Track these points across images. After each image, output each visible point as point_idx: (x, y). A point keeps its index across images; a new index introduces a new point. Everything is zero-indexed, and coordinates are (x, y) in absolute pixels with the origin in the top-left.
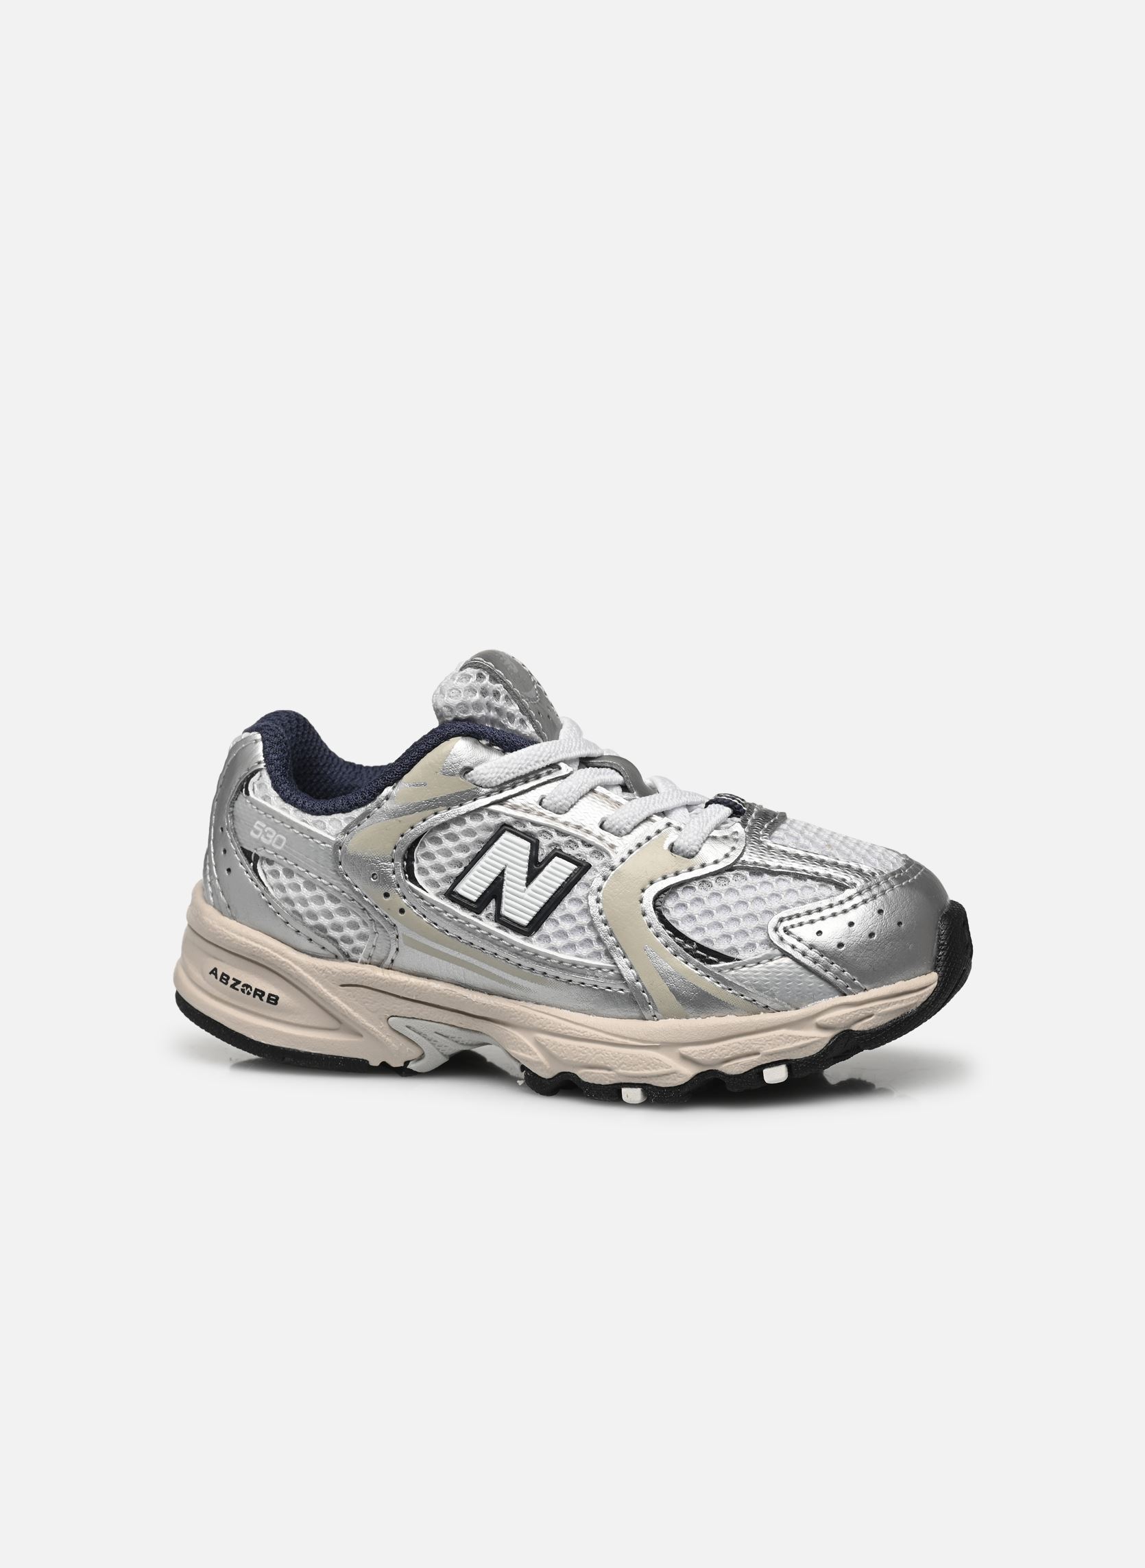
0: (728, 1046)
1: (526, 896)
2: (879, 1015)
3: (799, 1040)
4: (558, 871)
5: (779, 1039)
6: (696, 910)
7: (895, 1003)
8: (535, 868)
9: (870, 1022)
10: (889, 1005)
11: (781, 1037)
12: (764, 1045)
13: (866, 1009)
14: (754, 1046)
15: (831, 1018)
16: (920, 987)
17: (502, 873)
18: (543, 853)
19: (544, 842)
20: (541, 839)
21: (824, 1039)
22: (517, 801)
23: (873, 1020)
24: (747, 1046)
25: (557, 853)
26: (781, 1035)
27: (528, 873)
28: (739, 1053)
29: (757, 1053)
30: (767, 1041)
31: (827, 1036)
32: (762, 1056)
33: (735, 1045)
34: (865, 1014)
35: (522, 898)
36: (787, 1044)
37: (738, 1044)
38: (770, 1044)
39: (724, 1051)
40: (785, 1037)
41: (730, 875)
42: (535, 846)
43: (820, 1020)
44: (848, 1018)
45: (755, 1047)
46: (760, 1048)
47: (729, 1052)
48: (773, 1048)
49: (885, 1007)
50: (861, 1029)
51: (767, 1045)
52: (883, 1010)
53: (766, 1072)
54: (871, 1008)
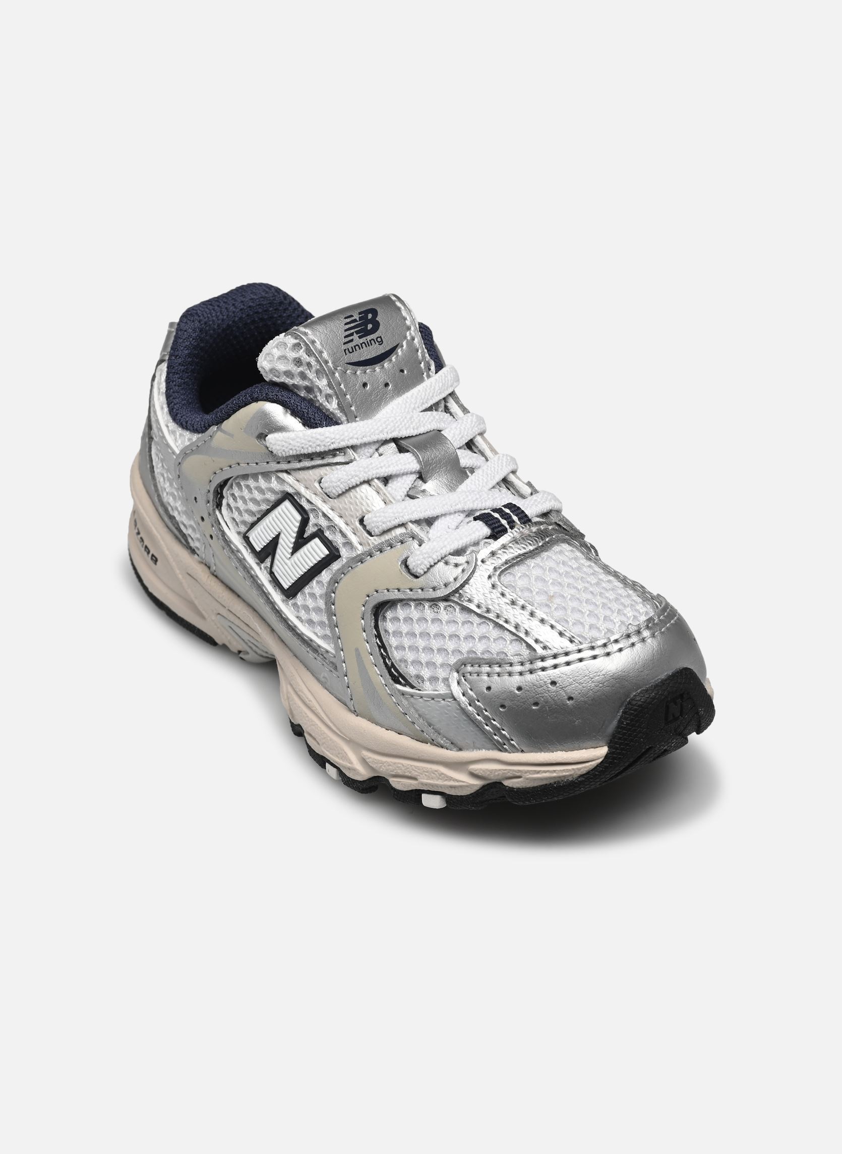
0: (394, 764)
1: (289, 564)
2: (527, 779)
3: (450, 780)
4: (315, 551)
5: (434, 774)
6: (405, 628)
7: (545, 772)
8: (301, 541)
9: (518, 783)
10: (538, 772)
11: (436, 773)
12: (422, 774)
13: (514, 771)
14: (413, 772)
15: (481, 769)
16: (582, 761)
17: (278, 536)
18: (310, 530)
19: (312, 520)
20: (311, 516)
21: (473, 785)
22: (302, 475)
23: (521, 782)
24: (408, 770)
25: (319, 534)
26: (436, 771)
27: (295, 543)
28: (401, 773)
29: (415, 779)
30: (424, 771)
31: (477, 784)
32: (419, 783)
33: (399, 765)
34: (513, 774)
35: (287, 565)
36: (440, 781)
37: (401, 766)
38: (426, 775)
39: (390, 767)
40: (438, 774)
41: (442, 605)
42: (305, 522)
43: (474, 767)
44: (496, 773)
45: (414, 774)
46: (417, 775)
47: (394, 770)
48: (427, 779)
49: (534, 774)
50: (510, 785)
51: (424, 775)
52: (531, 776)
53: (424, 796)
54: (519, 770)
